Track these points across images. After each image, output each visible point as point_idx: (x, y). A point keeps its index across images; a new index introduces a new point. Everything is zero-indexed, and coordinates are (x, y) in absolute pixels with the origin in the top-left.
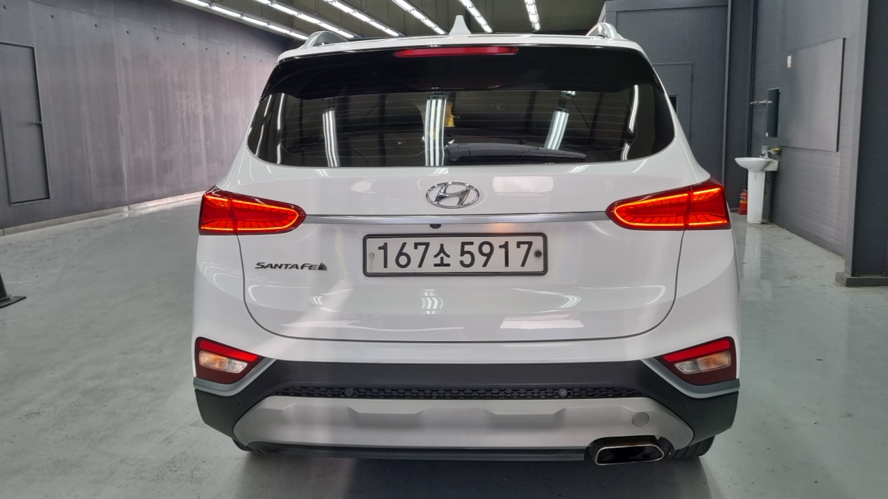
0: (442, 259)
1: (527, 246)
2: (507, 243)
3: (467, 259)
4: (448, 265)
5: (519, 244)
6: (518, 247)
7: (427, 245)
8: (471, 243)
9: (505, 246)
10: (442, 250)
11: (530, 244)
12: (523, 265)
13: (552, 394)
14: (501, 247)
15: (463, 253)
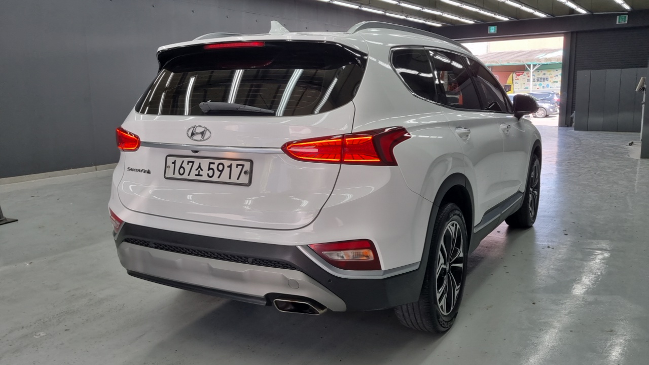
0: (199, 171)
1: (241, 167)
2: (231, 164)
3: (211, 172)
4: (201, 176)
5: (238, 165)
6: (237, 167)
7: (193, 162)
8: (214, 163)
9: (230, 166)
10: (200, 167)
11: (243, 166)
12: (238, 179)
13: (243, 260)
14: (228, 167)
15: (209, 169)
